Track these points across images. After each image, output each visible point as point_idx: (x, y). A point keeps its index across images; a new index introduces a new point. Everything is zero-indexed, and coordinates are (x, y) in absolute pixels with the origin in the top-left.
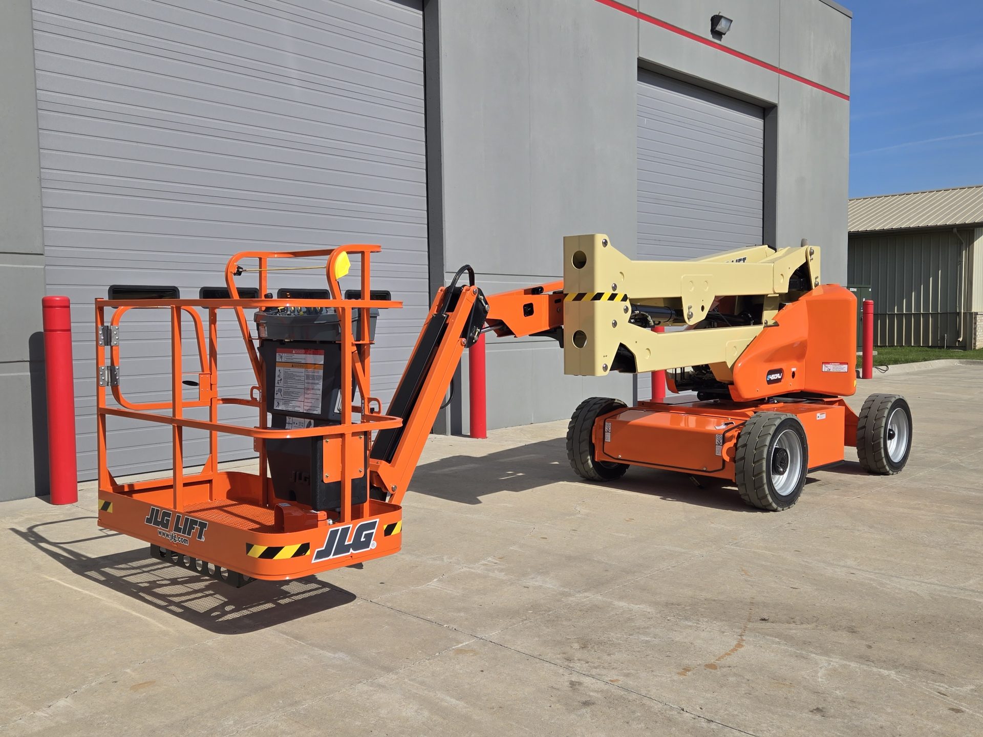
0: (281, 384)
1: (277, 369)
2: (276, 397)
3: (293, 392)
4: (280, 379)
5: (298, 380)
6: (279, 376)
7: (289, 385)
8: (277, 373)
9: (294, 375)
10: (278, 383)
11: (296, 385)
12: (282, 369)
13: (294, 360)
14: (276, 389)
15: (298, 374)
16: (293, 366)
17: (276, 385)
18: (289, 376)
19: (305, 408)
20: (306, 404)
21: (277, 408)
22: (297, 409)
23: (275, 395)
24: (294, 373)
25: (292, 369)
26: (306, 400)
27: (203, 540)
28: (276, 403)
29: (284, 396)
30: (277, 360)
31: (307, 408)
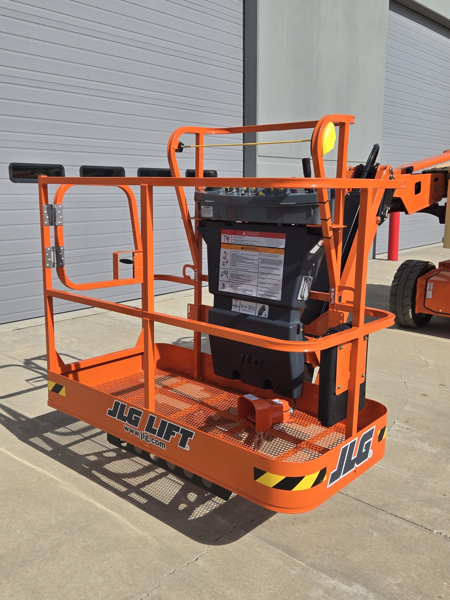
0: (228, 266)
1: (222, 250)
2: (220, 278)
3: (242, 275)
4: (226, 261)
5: (250, 263)
6: (224, 258)
7: (237, 267)
8: (222, 254)
9: (245, 258)
10: (224, 265)
11: (247, 268)
12: (228, 251)
13: (244, 242)
14: (221, 271)
15: (249, 257)
16: (242, 248)
17: (221, 266)
18: (236, 259)
19: (259, 292)
20: (259, 288)
21: (222, 290)
22: (248, 293)
23: (220, 276)
24: (244, 256)
25: (242, 252)
26: (259, 285)
27: (187, 448)
28: (220, 285)
29: (231, 279)
30: (222, 241)
31: (262, 293)
